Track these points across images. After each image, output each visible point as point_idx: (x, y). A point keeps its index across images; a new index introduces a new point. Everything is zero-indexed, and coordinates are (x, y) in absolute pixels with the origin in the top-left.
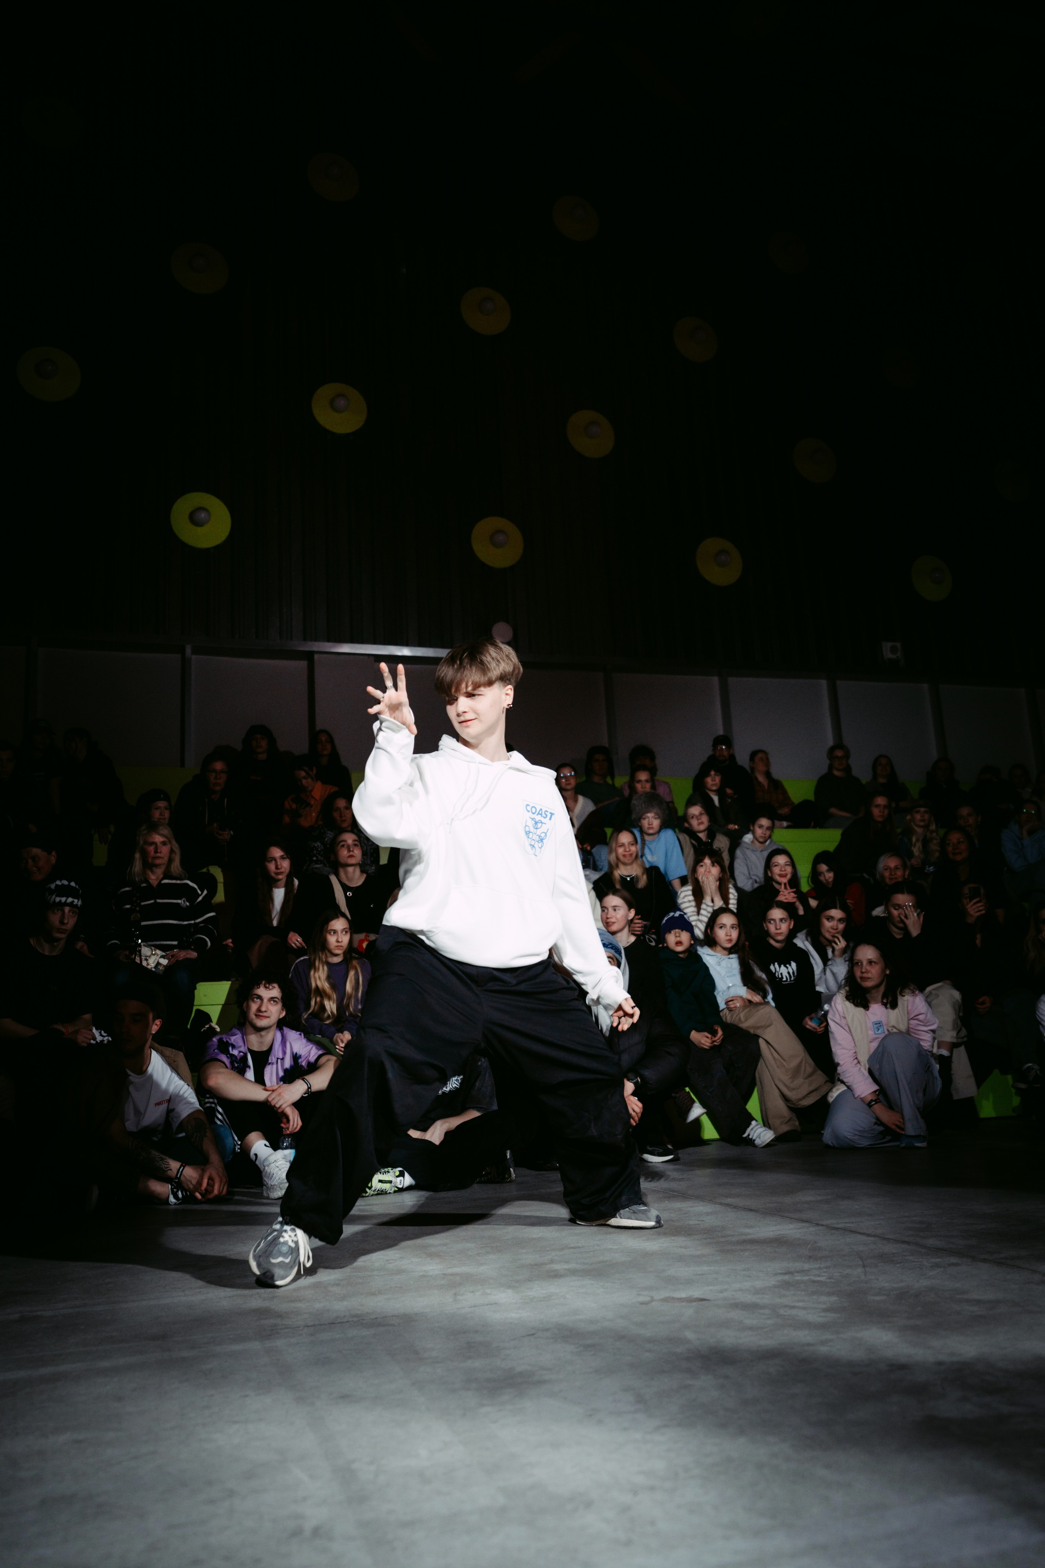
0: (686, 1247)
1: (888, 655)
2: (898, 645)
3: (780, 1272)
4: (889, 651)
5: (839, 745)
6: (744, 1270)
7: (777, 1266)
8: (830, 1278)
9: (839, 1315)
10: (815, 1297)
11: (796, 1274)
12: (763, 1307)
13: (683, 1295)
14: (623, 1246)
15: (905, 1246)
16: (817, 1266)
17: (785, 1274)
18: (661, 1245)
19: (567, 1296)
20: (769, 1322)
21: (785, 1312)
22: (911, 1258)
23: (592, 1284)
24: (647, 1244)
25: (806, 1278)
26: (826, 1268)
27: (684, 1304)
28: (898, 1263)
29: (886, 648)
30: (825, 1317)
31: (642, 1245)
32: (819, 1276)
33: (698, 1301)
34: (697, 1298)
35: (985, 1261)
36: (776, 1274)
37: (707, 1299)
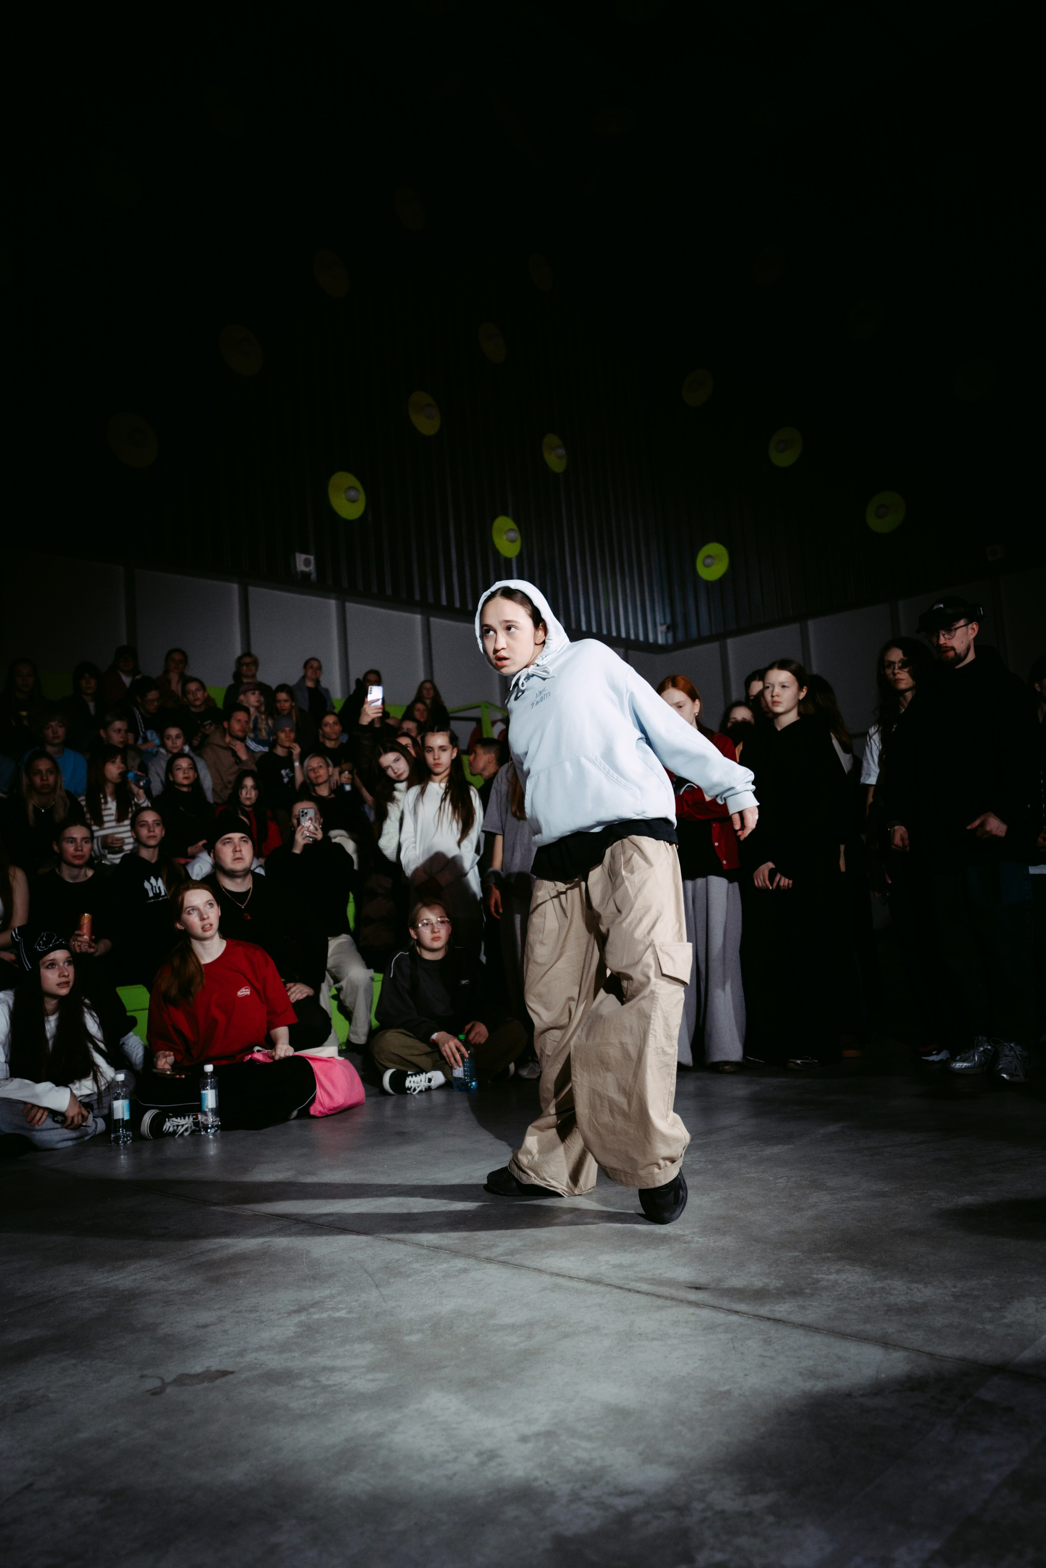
0: (165, 1278)
1: (301, 567)
2: (312, 558)
3: (292, 1308)
4: (303, 563)
5: (247, 653)
6: (251, 1311)
7: (286, 1297)
8: (349, 1312)
9: (387, 1375)
10: (348, 1347)
11: (312, 1310)
12: (300, 1376)
13: (198, 1369)
14: (86, 1285)
15: (402, 1246)
16: (327, 1292)
17: (298, 1311)
18: (134, 1277)
19: (52, 1395)
20: (319, 1400)
21: (328, 1379)
22: (416, 1266)
23: (74, 1365)
24: (115, 1278)
25: (325, 1315)
26: (339, 1295)
27: (205, 1384)
28: (409, 1276)
29: (300, 558)
30: (373, 1380)
31: (109, 1280)
32: (338, 1310)
33: (220, 1377)
34: (218, 1371)
35: (489, 1260)
36: (290, 1314)
37: (230, 1369)
